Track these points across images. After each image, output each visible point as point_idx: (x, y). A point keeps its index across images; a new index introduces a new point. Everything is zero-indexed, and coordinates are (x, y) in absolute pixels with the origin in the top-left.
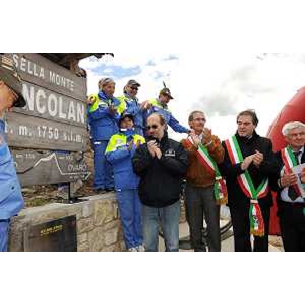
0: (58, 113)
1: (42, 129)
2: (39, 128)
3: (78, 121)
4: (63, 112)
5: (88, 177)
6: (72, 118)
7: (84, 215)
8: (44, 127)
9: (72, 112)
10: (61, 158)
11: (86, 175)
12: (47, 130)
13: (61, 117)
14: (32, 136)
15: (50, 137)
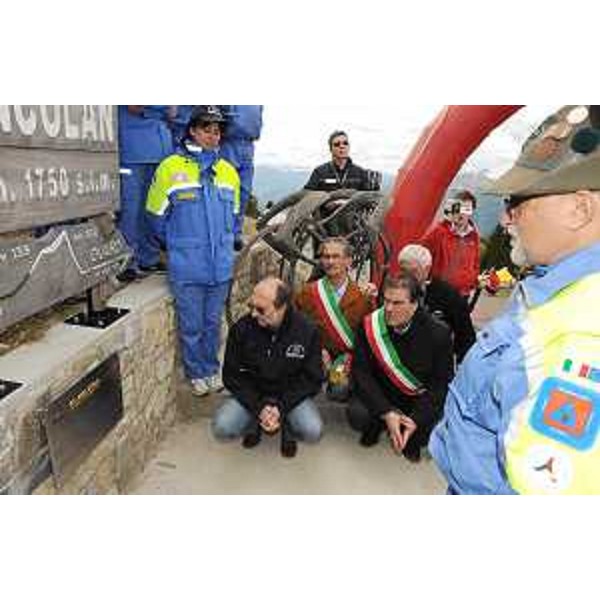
0: (62, 126)
1: (35, 177)
2: (28, 177)
3: (103, 138)
4: (73, 122)
5: (125, 263)
6: (90, 134)
7: (127, 345)
8: (39, 172)
9: (89, 115)
10: (76, 237)
11: (121, 262)
12: (45, 176)
13: (68, 135)
14: (17, 200)
15: (53, 193)
